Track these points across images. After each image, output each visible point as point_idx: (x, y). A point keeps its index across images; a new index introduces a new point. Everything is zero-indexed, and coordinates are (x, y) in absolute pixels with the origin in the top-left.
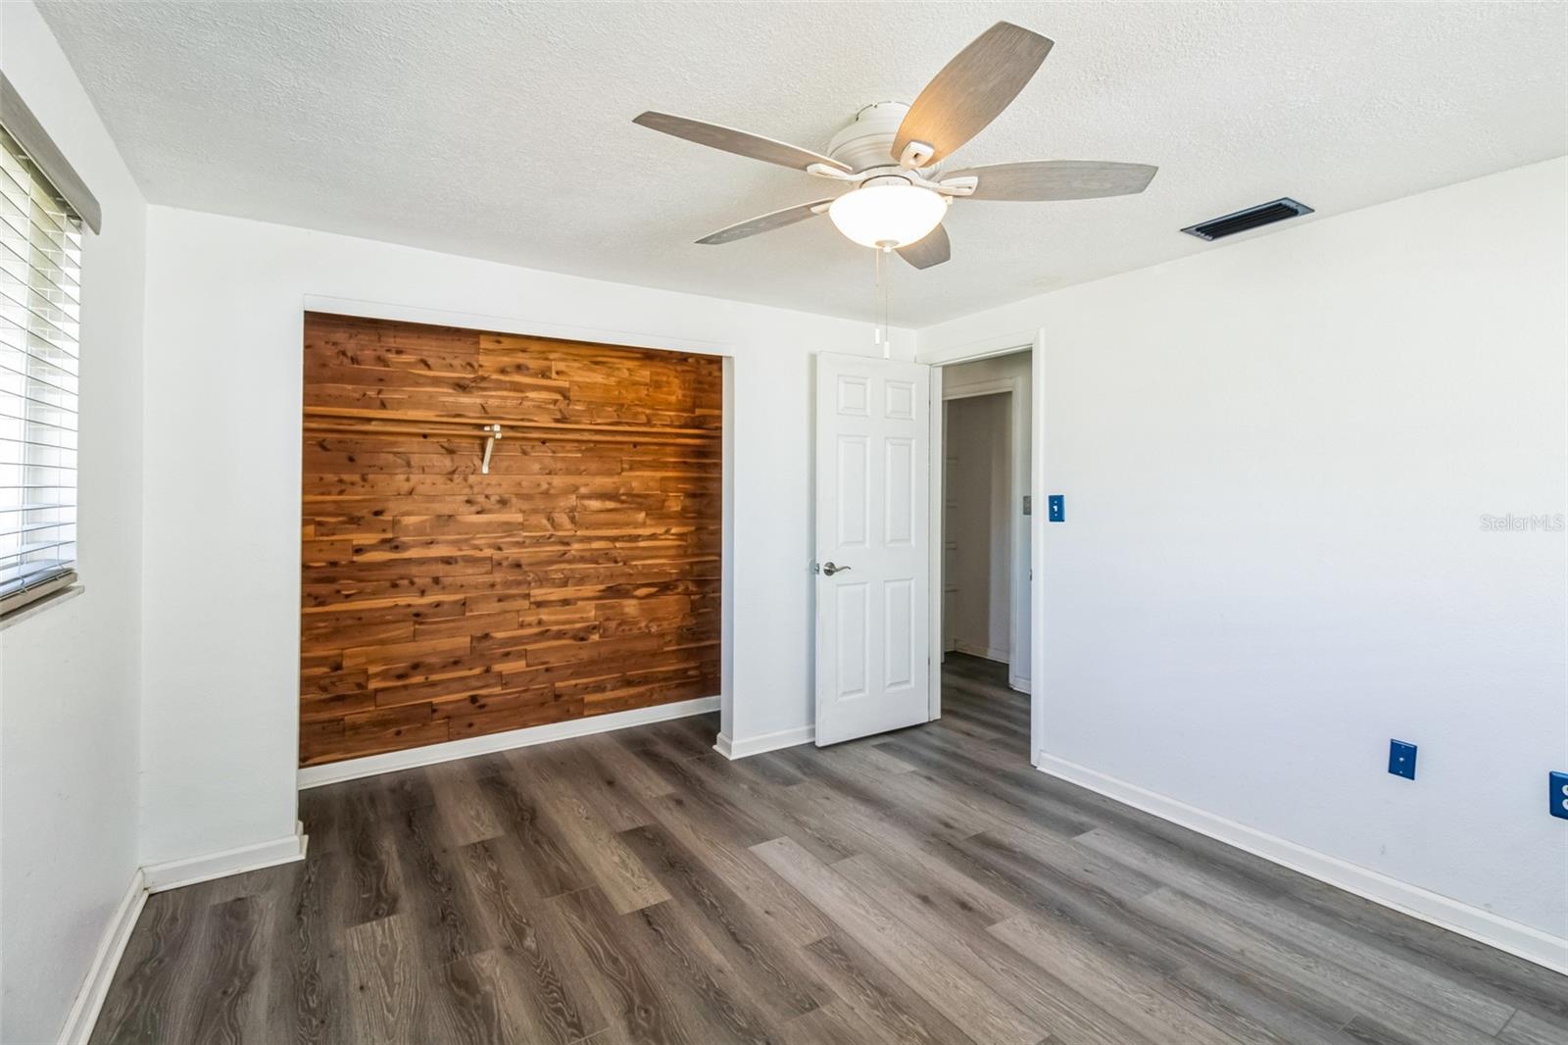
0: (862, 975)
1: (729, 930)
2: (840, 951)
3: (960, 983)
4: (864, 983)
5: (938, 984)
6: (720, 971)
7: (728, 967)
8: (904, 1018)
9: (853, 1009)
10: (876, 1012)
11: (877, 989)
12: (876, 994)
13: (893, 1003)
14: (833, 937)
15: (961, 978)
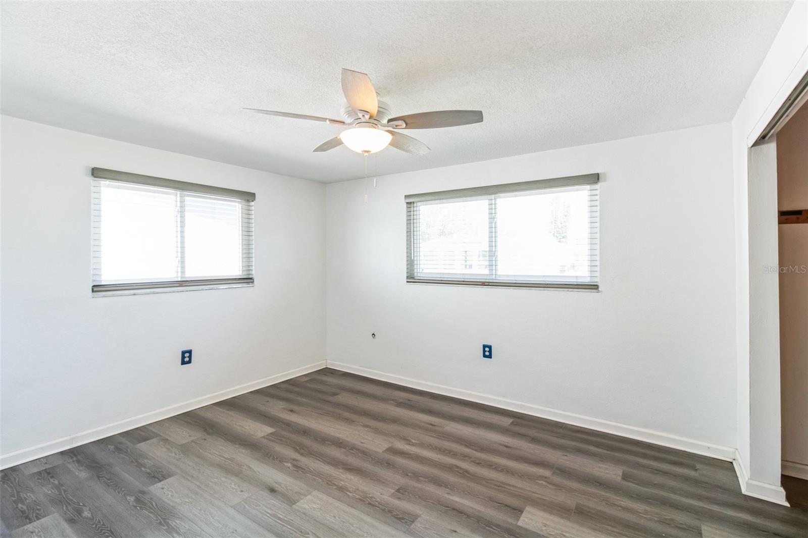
0: (383, 510)
1: (465, 515)
2: (400, 519)
3: (332, 520)
4: (380, 506)
5: (344, 516)
6: (448, 494)
7: (447, 496)
8: (358, 497)
9: (381, 494)
10: (370, 496)
11: (373, 505)
12: (373, 503)
13: (364, 501)
14: (407, 527)
15: (333, 522)
